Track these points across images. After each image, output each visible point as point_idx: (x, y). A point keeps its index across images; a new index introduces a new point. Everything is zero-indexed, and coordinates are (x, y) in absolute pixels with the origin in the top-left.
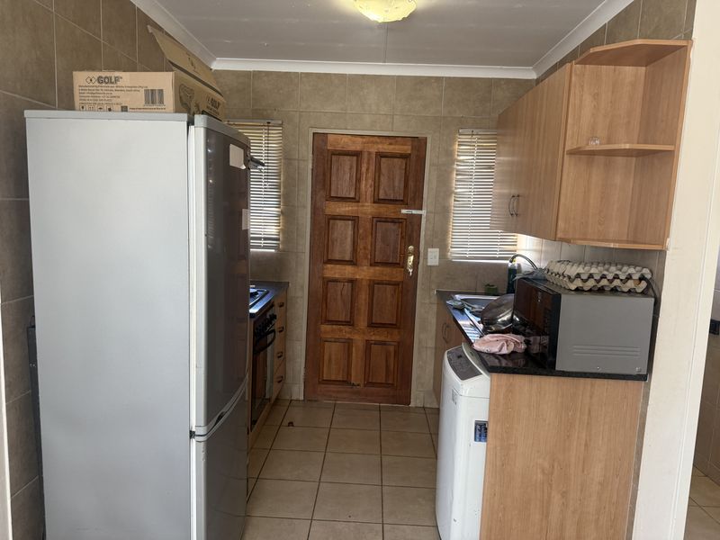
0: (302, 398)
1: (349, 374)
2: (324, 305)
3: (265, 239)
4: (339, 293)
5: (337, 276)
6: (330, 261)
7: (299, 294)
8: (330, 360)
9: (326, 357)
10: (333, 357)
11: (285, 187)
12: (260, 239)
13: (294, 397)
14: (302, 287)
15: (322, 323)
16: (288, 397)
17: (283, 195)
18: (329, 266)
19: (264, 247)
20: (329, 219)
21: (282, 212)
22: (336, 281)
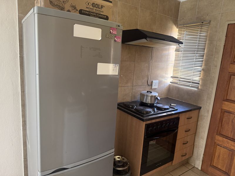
0: (200, 169)
1: (230, 169)
2: (220, 125)
3: (193, 83)
4: (231, 120)
5: (231, 110)
6: (228, 100)
7: (206, 114)
8: (219, 156)
9: (217, 154)
10: (221, 156)
11: (207, 56)
12: (190, 82)
13: (196, 166)
14: (208, 111)
15: (217, 134)
16: (193, 164)
17: (205, 60)
18: (226, 103)
19: (191, 87)
20: (231, 75)
21: (203, 69)
22: (229, 112)
